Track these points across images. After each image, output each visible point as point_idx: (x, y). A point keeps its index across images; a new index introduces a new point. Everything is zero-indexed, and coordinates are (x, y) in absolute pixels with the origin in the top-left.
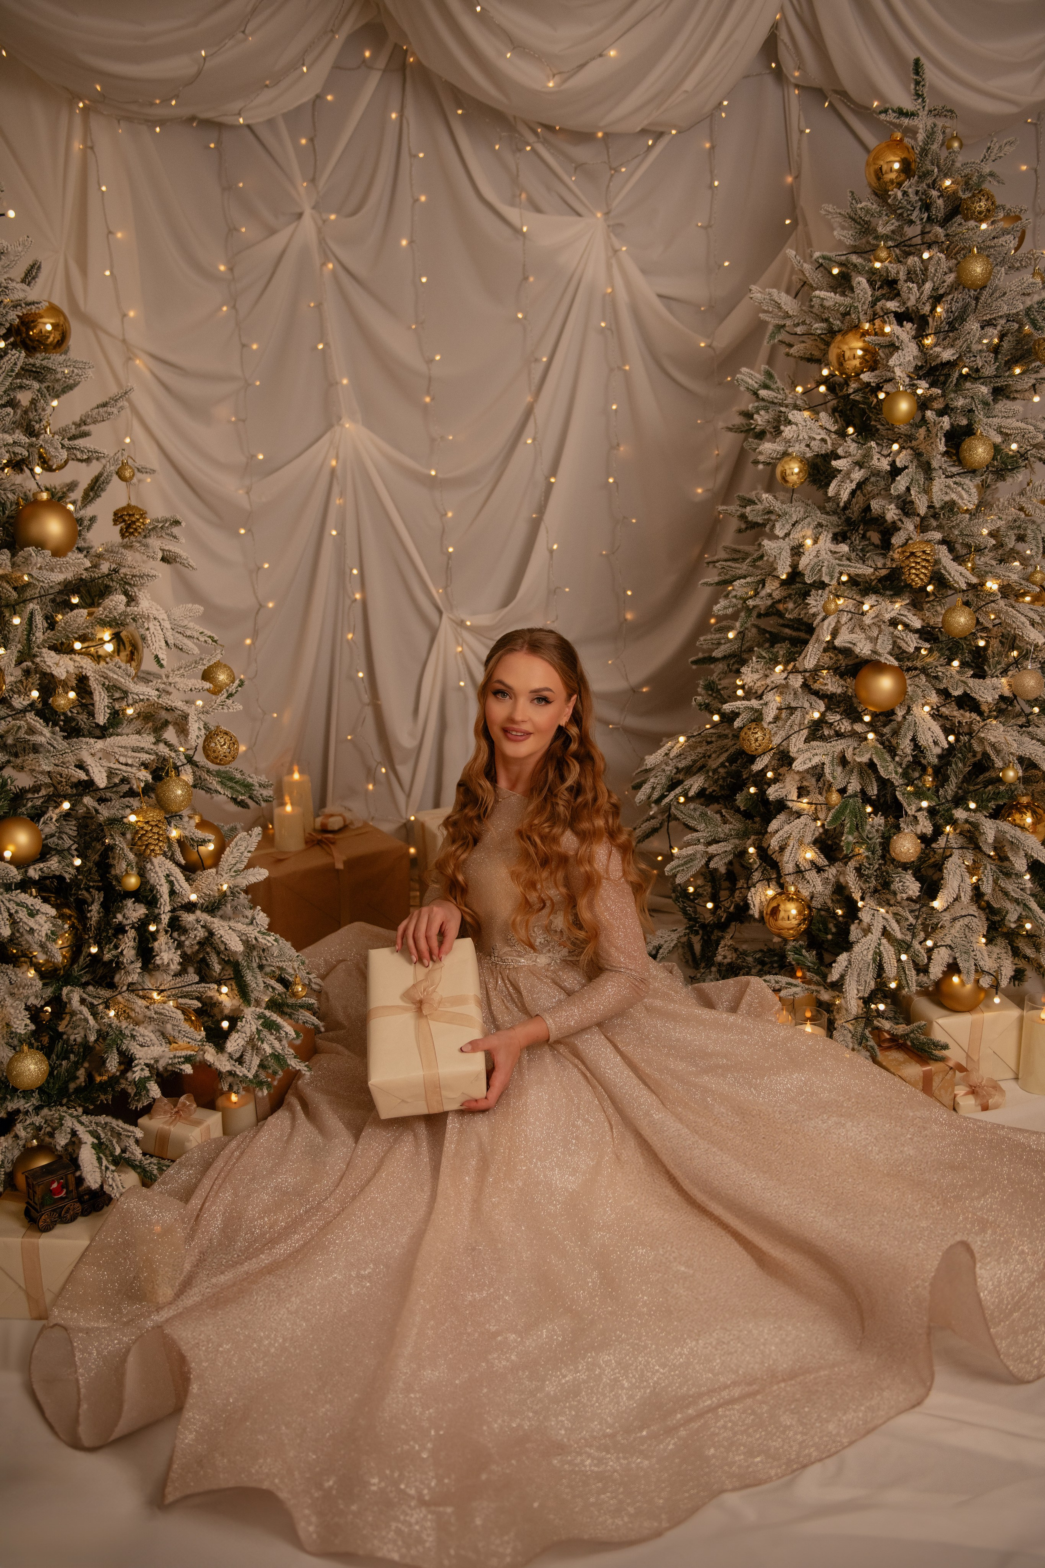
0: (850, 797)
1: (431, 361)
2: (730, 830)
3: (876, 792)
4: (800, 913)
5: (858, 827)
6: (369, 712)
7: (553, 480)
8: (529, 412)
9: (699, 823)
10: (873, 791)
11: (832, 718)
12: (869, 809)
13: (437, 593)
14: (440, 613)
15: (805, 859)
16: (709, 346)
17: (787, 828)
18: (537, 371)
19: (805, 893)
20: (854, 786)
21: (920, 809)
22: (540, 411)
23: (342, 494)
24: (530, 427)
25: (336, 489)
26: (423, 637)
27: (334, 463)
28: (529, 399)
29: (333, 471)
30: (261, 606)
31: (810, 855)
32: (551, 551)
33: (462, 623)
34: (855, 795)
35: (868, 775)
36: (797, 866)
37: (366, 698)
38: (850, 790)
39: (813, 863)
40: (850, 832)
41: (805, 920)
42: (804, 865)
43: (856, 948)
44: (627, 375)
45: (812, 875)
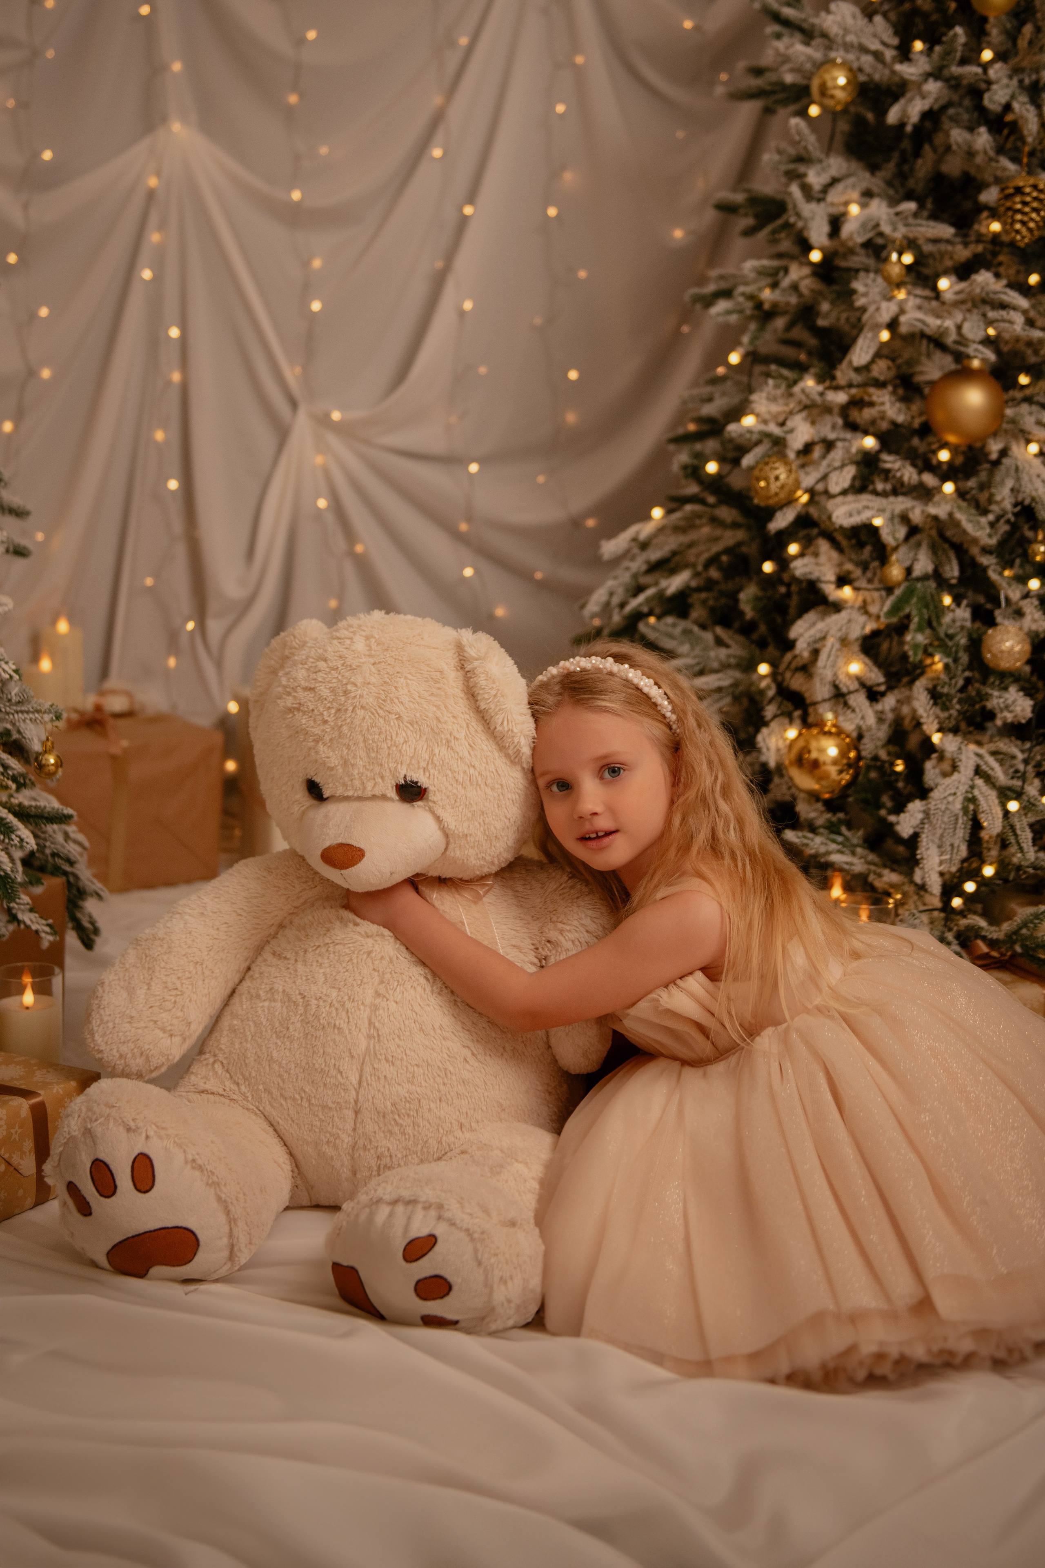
0: (918, 579)
1: (301, 41)
2: (728, 656)
3: (956, 573)
4: (843, 754)
5: (930, 624)
6: (180, 551)
7: (468, 210)
8: (438, 119)
9: (682, 643)
10: (952, 571)
11: (890, 461)
12: (947, 600)
13: (292, 374)
14: (294, 404)
15: (848, 675)
16: (697, 28)
17: (820, 625)
18: (452, 60)
19: (849, 727)
20: (923, 564)
21: (1027, 595)
22: (455, 114)
23: (162, 226)
24: (440, 135)
25: (154, 218)
26: (265, 439)
27: (153, 182)
28: (438, 100)
29: (151, 195)
30: (32, 373)
31: (855, 667)
32: (462, 314)
33: (324, 421)
34: (925, 578)
35: (944, 550)
36: (836, 687)
37: (178, 527)
38: (918, 571)
39: (859, 680)
40: (920, 629)
41: (849, 766)
42: (846, 684)
43: (935, 794)
44: (579, 73)
45: (859, 700)
